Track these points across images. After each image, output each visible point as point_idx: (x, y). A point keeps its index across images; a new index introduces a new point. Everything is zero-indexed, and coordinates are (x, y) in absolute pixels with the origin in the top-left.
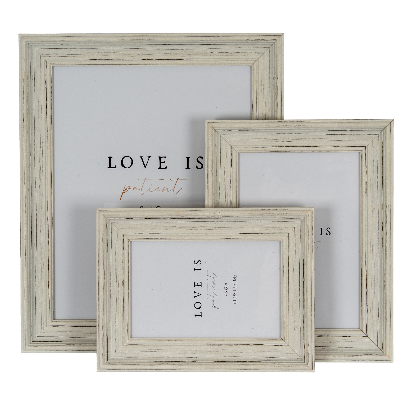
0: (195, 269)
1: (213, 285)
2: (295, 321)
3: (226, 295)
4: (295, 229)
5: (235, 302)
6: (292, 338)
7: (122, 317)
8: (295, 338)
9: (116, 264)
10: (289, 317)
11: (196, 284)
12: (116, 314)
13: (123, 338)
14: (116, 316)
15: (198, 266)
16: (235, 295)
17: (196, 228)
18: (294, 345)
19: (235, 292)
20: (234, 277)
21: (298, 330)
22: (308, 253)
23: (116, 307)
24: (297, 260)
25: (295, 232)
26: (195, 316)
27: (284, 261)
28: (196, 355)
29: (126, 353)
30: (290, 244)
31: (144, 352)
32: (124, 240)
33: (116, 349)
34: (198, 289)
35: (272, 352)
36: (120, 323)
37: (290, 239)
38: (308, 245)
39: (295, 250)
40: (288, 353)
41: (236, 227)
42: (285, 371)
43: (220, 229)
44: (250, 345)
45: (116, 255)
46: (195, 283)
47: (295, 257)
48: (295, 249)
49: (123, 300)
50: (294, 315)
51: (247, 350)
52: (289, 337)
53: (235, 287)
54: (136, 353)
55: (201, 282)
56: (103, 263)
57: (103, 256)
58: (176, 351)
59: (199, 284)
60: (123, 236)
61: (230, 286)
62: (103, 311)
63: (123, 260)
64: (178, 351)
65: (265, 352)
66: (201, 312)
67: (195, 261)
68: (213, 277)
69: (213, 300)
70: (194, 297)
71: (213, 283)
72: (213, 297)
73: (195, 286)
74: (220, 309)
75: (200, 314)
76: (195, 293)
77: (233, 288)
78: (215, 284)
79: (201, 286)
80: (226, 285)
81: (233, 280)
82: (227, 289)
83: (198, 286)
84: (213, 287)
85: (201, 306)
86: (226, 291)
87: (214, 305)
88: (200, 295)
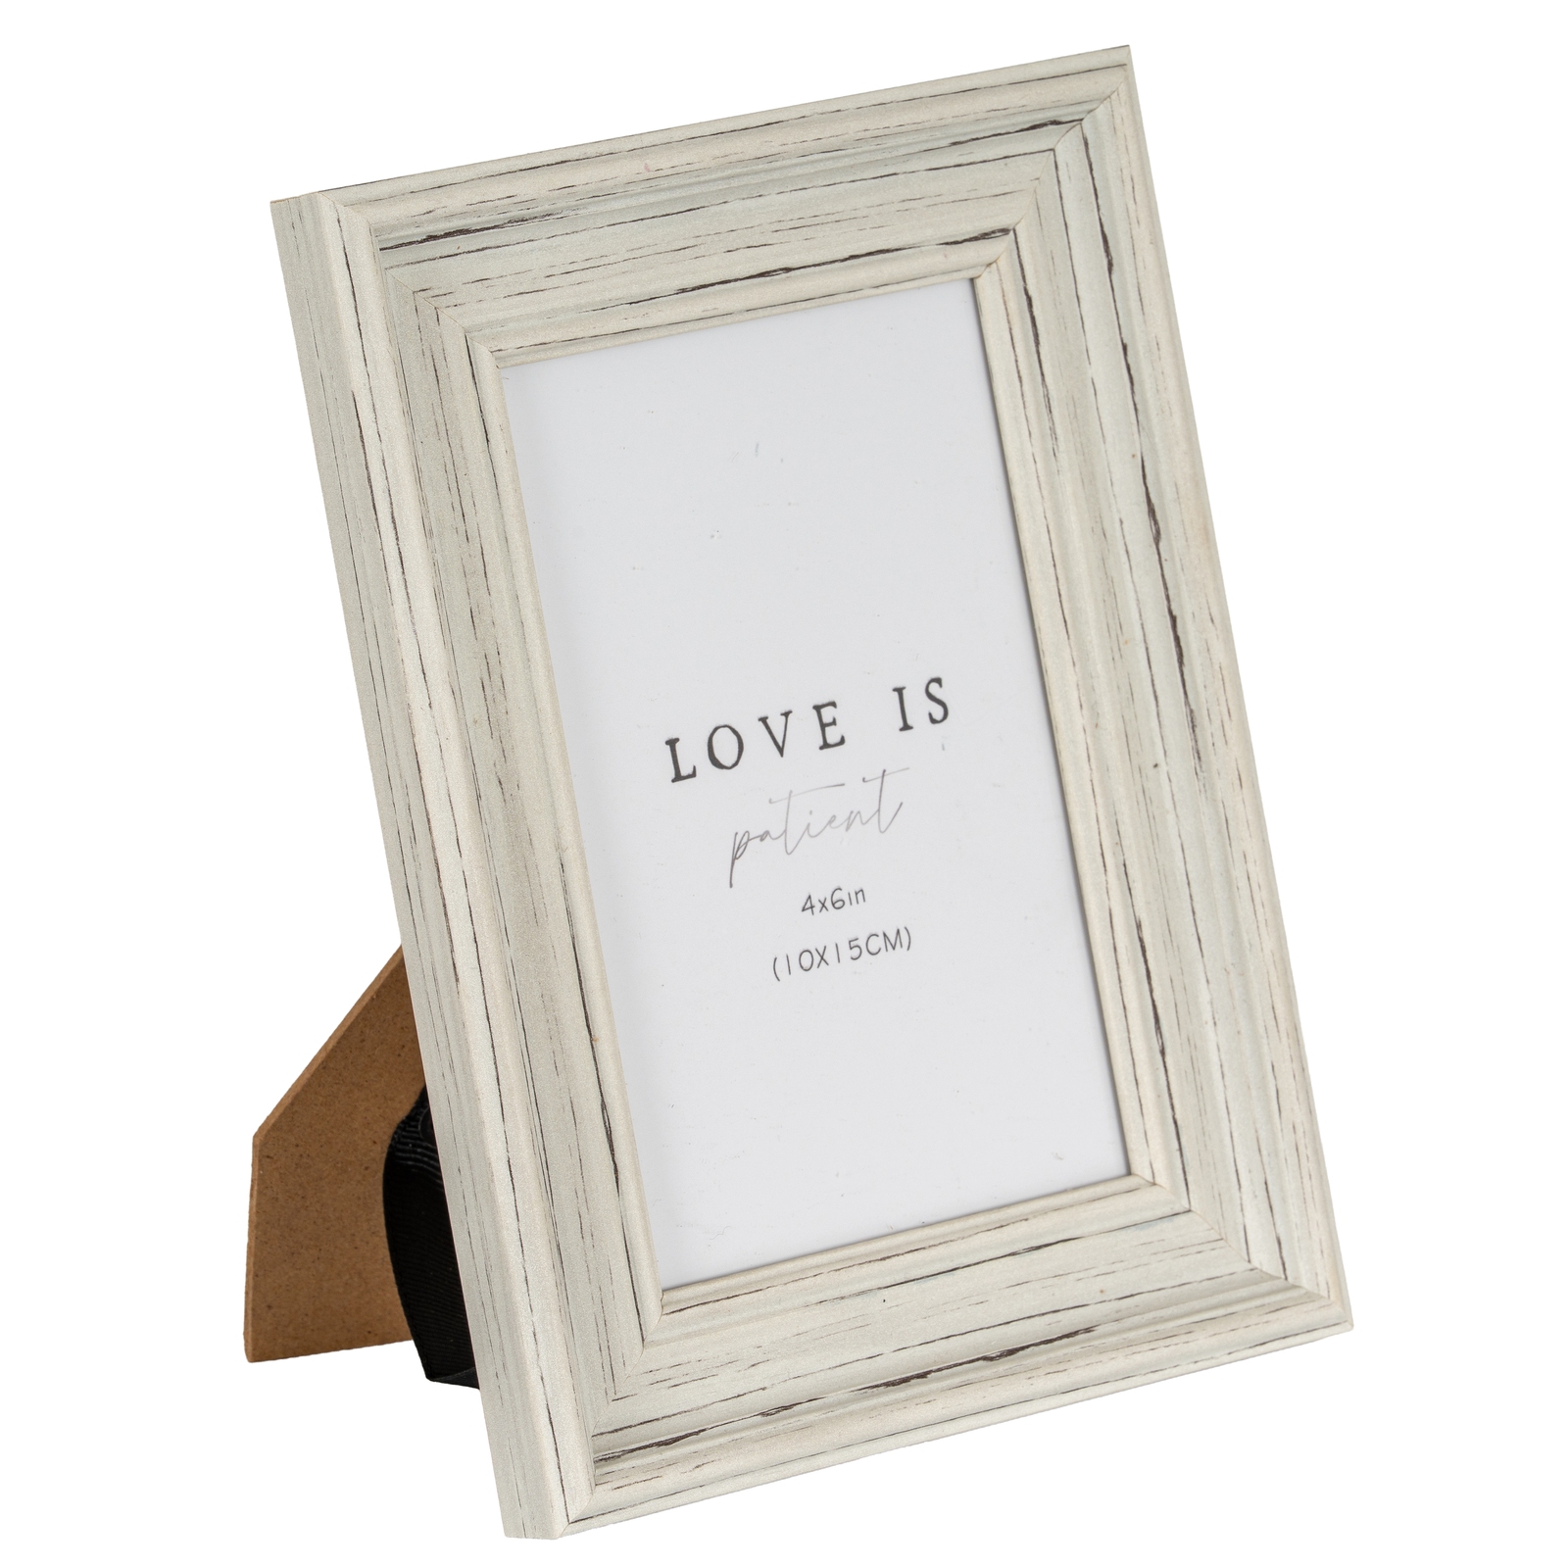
0: (899, 691)
1: (841, 818)
3: (809, 905)
5: (781, 965)
6: (684, 1358)
7: (607, 295)
8: (687, 1379)
9: (859, 214)
10: (786, 1311)
11: (828, 714)
12: (612, 259)
13: (503, 323)
14: (605, 261)
15: (919, 708)
16: (817, 958)
18: (651, 1378)
19: (830, 956)
20: (903, 933)
21: (726, 1383)
22: (1146, 1347)
23: (650, 251)
24: (1069, 1292)
26: (672, 743)
27: (1056, 1217)
29: (428, 354)
30: (1143, 1235)
31: (450, 467)
32: (985, 236)
33: (437, 292)
34: (804, 732)
36: (577, 288)
37: (1166, 1225)
38: (1185, 1338)
39: (1114, 1267)
40: (605, 1352)
45: (907, 205)
46: (833, 704)
47: (1081, 1275)
48: (1118, 1265)
49: (693, 289)
50: (803, 1338)
51: (575, 1101)
52: (688, 1336)
53: (856, 952)
54: (440, 420)
55: (842, 741)
56: (887, 131)
57: (920, 127)
58: (493, 661)
59: (833, 735)
60: (1005, 231)
61: (853, 922)
62: (647, 175)
63: (888, 251)
64: (496, 677)
66: (693, 775)
67: (938, 681)
68: (879, 810)
69: (767, 833)
70: (763, 715)
71: (853, 816)
72: (785, 831)
73: (818, 708)
74: (731, 886)
75: (684, 772)
76: (784, 717)
77: (850, 942)
78: (848, 829)
79: (826, 745)
80: (856, 894)
81: (885, 935)
82: (837, 905)
83: (823, 726)
84: (830, 822)
85: (725, 771)
86: (828, 904)
87: (746, 843)
88: (781, 750)
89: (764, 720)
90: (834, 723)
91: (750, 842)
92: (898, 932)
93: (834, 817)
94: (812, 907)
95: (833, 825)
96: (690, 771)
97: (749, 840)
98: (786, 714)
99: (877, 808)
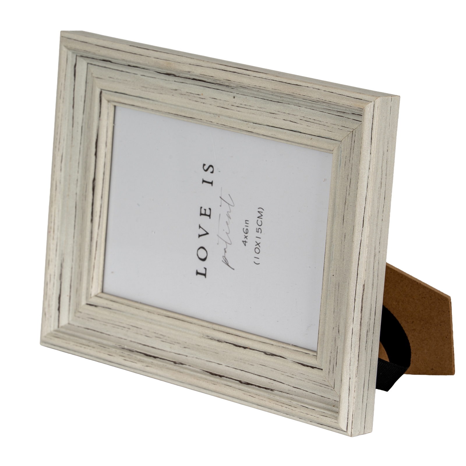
0: (203, 181)
1: (227, 219)
2: (338, 325)
3: (244, 242)
4: (354, 135)
5: (257, 261)
11: (203, 212)
15: (208, 176)
16: (258, 246)
17: (203, 101)
19: (258, 241)
20: (259, 210)
25: (353, 141)
26: (197, 273)
28: (187, 352)
32: (101, 101)
34: (205, 222)
35: (297, 377)
39: (349, 179)
41: (264, 110)
42: (305, 421)
43: (238, 109)
44: (266, 353)
46: (201, 208)
48: (349, 177)
50: (336, 310)
51: (260, 363)
53: (260, 230)
55: (210, 209)
58: (157, 335)
59: (208, 212)
60: (101, 93)
61: (253, 227)
65: (287, 374)
66: (206, 269)
67: (204, 165)
68: (229, 204)
69: (225, 249)
70: (198, 236)
71: (228, 215)
72: (226, 242)
73: (201, 214)
74: (234, 269)
75: (204, 272)
76: (201, 228)
77: (257, 232)
78: (230, 218)
79: (209, 216)
80: (246, 223)
81: (258, 217)
82: (247, 232)
83: (205, 215)
84: (227, 224)
85: (208, 257)
86: (246, 235)
87: (226, 258)
88: (207, 234)
89: (200, 236)
90: (205, 210)
91: (226, 257)
92: (259, 212)
93: (227, 222)
94: (245, 242)
95: (228, 223)
96: (204, 270)
97: (225, 257)
98: (200, 227)
99: (228, 204)
